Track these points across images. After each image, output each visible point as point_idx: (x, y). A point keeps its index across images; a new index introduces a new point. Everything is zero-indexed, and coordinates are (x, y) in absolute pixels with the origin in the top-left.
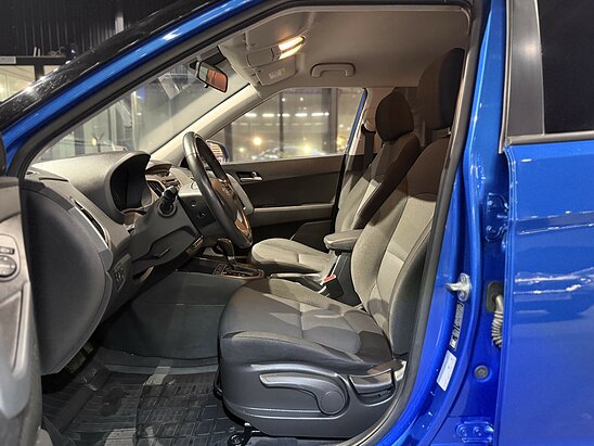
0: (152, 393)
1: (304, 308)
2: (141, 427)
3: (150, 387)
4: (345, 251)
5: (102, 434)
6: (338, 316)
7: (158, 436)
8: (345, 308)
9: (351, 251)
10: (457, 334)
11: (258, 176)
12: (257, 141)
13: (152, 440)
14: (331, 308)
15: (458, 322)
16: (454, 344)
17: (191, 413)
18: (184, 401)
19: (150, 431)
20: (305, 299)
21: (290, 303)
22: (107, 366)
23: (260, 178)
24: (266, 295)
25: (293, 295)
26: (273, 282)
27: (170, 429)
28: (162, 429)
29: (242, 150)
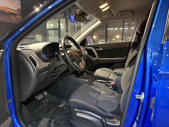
0: (59, 109)
1: (102, 92)
2: (52, 119)
3: (59, 107)
4: (120, 75)
5: (42, 118)
6: (114, 97)
7: (54, 123)
8: (117, 94)
9: (121, 75)
10: (139, 115)
11: (101, 48)
12: (118, 37)
13: (52, 123)
14: (112, 94)
15: (140, 111)
16: (137, 118)
17: (66, 118)
18: (65, 114)
19: (53, 121)
20: (104, 89)
21: (98, 90)
22: (51, 99)
23: (102, 49)
24: (91, 86)
25: (100, 87)
26: (94, 82)
27: (58, 121)
28: (56, 121)
29: (114, 39)
